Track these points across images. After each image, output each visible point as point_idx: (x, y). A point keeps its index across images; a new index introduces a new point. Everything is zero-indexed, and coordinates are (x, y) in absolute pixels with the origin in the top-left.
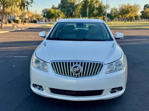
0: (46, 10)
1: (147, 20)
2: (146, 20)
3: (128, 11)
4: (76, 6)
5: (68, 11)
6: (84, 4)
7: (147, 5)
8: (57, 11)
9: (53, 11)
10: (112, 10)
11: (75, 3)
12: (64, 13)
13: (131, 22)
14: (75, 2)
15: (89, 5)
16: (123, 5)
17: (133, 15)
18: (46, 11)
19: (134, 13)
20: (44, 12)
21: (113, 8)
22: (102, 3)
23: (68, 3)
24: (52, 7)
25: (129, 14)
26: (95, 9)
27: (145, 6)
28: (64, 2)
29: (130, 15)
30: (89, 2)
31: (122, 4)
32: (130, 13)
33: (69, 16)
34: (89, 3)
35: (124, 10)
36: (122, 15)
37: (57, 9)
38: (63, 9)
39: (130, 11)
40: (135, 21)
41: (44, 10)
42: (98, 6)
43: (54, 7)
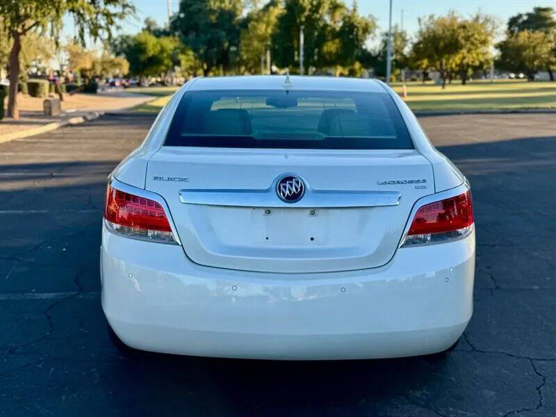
0: (124, 39)
2: (513, 76)
3: (457, 41)
4: (244, 24)
5: (210, 44)
6: (286, 15)
7: (520, 16)
8: (169, 44)
9: (153, 45)
10: (385, 38)
11: (238, 13)
12: (195, 50)
13: (464, 83)
14: (238, 6)
15: (303, 19)
16: (436, 19)
17: (473, 58)
18: (125, 45)
19: (479, 51)
20: (116, 46)
22: (355, 10)
23: (212, 11)
24: (145, 26)
25: (459, 56)
26: (330, 38)
27: (513, 22)
28: (192, 9)
29: (464, 58)
30: (303, 10)
31: (431, 17)
32: (464, 51)
33: (215, 62)
34: (307, 13)
35: (441, 38)
36: (430, 57)
37: (165, 33)
38: (192, 36)
39: (463, 42)
42: (341, 24)
43: (153, 28)
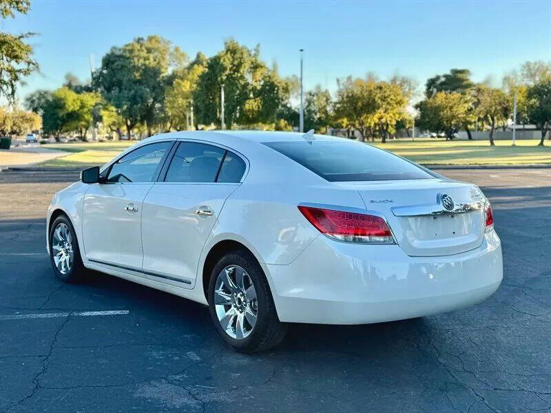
0: (42, 95)
1: (439, 137)
2: (434, 134)
3: (374, 100)
4: (170, 81)
5: (133, 100)
6: (207, 73)
7: (438, 78)
8: (91, 100)
9: (72, 102)
10: (309, 97)
11: (163, 70)
12: (118, 106)
13: (384, 142)
14: (163, 63)
15: (224, 78)
16: (353, 79)
17: (390, 118)
18: (43, 101)
19: (395, 111)
20: (33, 102)
21: (314, 91)
22: (274, 71)
23: (136, 68)
24: (66, 82)
25: (377, 115)
26: (251, 96)
27: (431, 83)
28: (114, 66)
29: (380, 118)
30: (225, 69)
31: (349, 78)
32: (381, 111)
33: (139, 118)
34: (227, 72)
35: (359, 98)
36: (349, 116)
37: (88, 90)
38: (115, 91)
39: (379, 101)
40: (395, 139)
41: (32, 96)
42: (262, 83)
43: (74, 84)
